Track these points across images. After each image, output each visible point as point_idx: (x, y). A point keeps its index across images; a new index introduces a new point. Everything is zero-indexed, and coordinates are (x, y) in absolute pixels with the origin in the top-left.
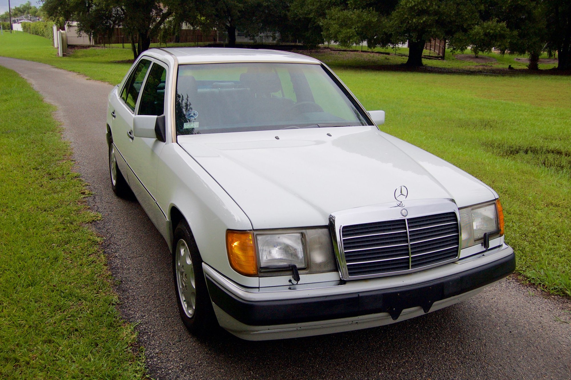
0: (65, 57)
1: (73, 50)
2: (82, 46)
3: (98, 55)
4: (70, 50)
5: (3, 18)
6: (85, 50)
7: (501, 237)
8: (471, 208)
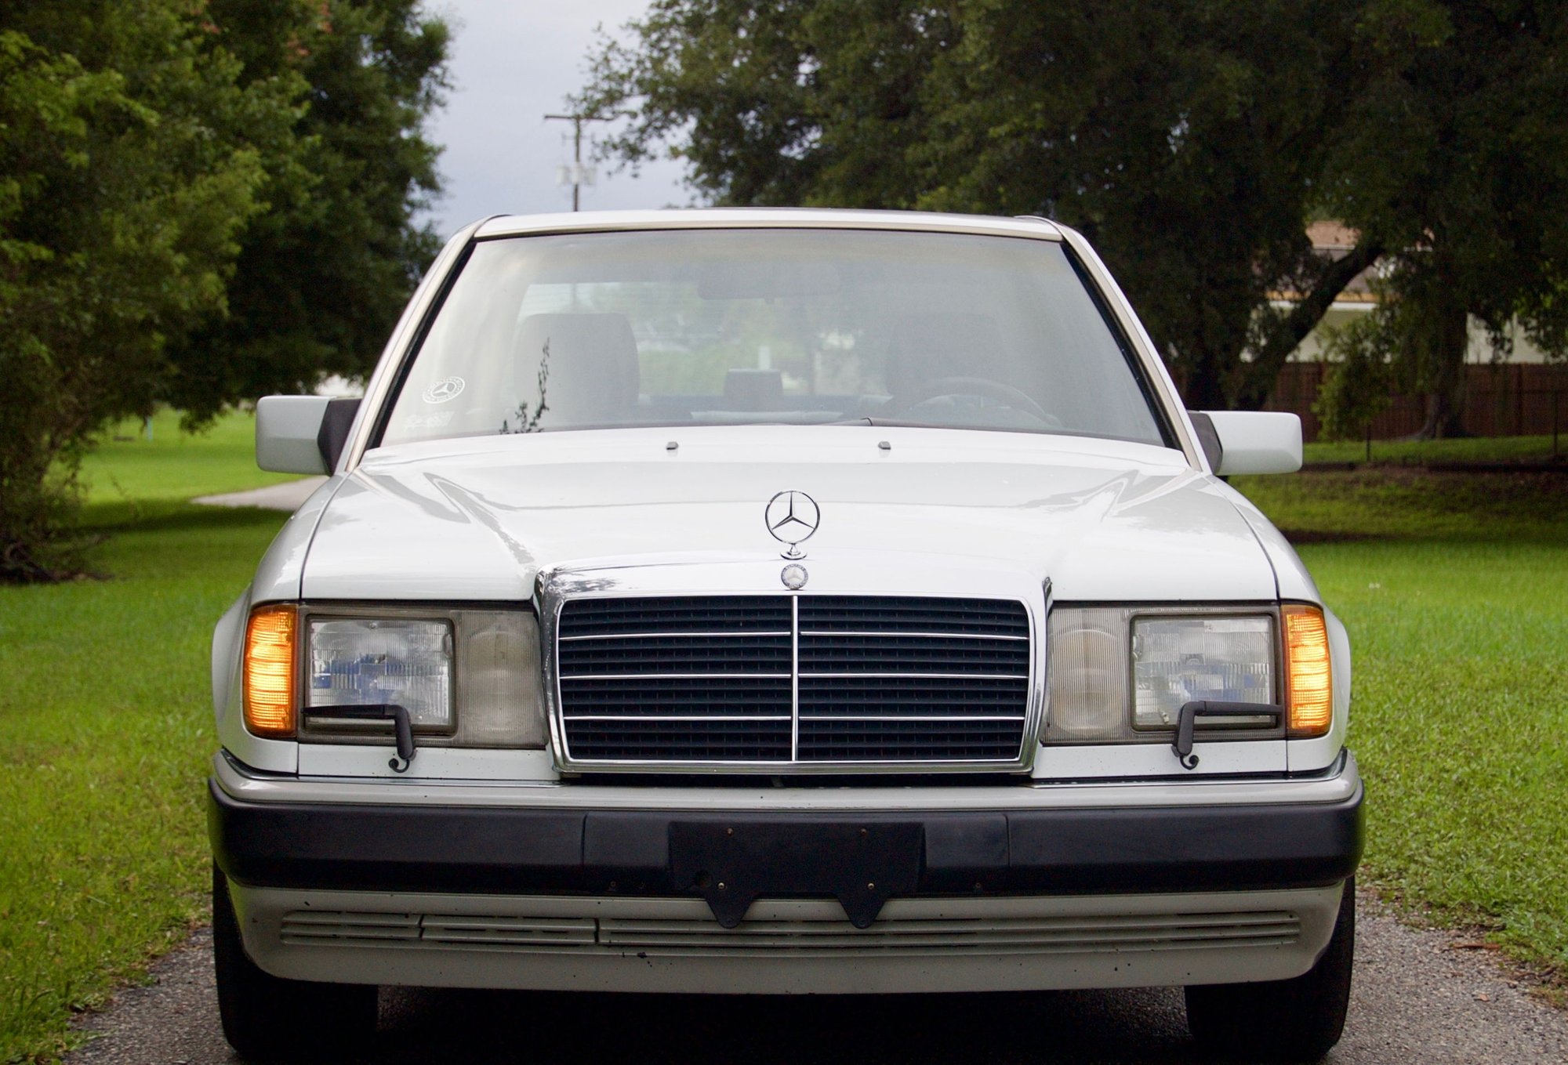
7: (1289, 742)
8: (1134, 611)
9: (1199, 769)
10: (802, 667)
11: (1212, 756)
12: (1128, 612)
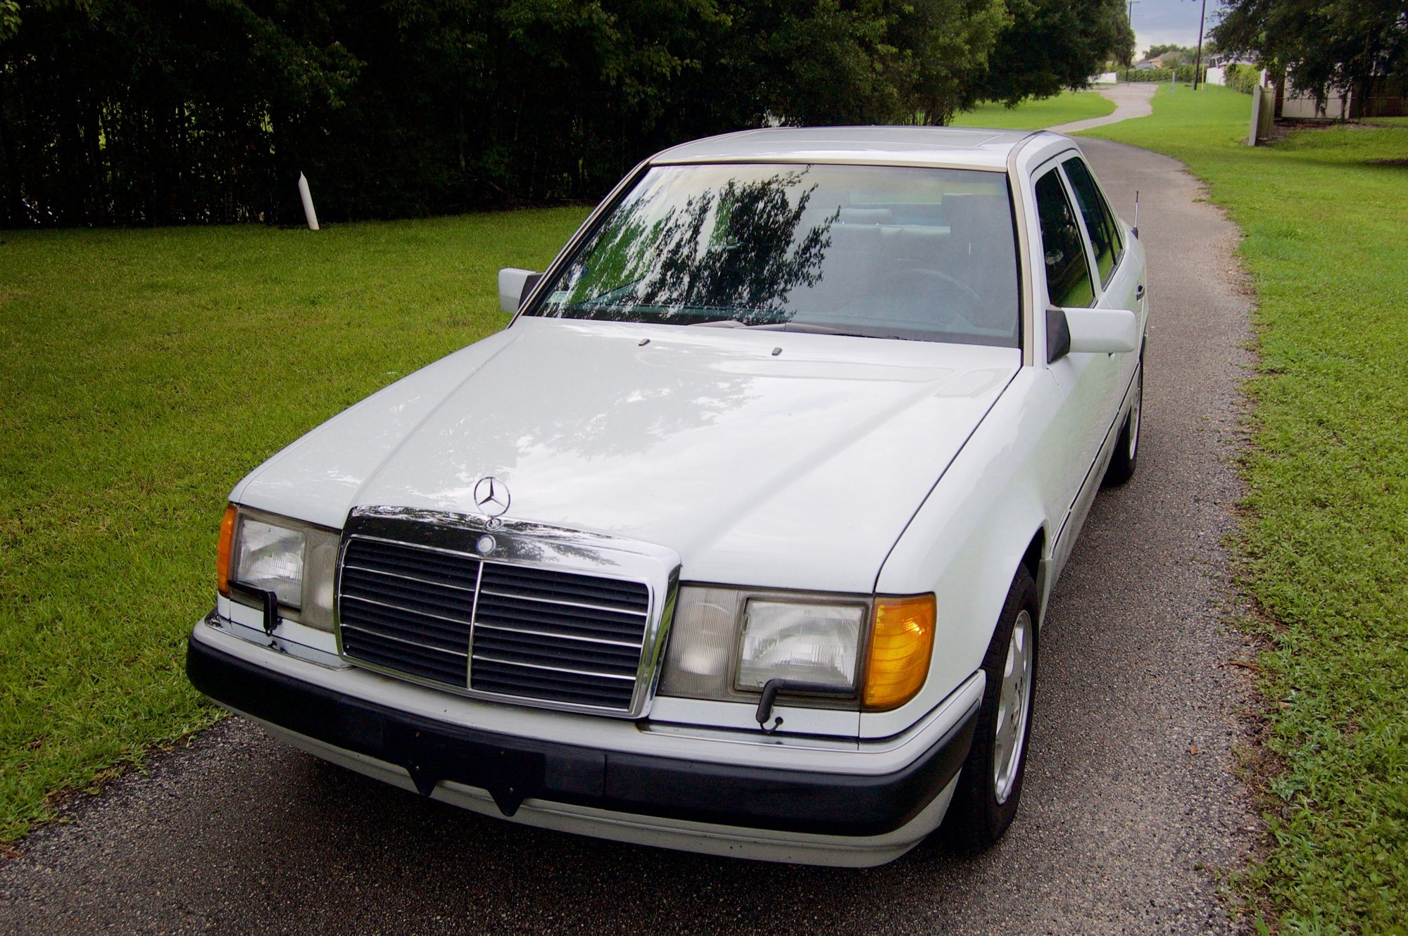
0: (1260, 148)
1: (1290, 131)
2: (1314, 123)
3: (1346, 144)
4: (1282, 130)
5: (1190, 56)
6: (1319, 130)
7: (863, 714)
8: (749, 594)
9: (781, 728)
10: (478, 618)
11: (794, 718)
12: (744, 594)
